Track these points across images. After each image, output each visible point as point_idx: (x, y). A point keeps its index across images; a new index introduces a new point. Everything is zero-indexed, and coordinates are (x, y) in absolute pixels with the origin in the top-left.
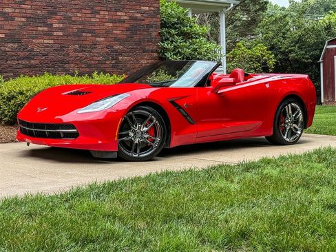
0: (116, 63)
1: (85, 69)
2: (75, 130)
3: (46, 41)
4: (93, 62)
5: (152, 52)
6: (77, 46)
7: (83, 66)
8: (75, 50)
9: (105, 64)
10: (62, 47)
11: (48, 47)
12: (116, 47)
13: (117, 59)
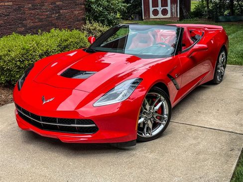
0: (59, 15)
1: (38, 23)
2: (94, 125)
3: (6, 4)
4: (43, 17)
5: (81, 4)
6: (30, 5)
7: (37, 21)
8: (30, 9)
9: (52, 17)
10: (19, 7)
11: (8, 8)
12: (58, 3)
13: (59, 12)
